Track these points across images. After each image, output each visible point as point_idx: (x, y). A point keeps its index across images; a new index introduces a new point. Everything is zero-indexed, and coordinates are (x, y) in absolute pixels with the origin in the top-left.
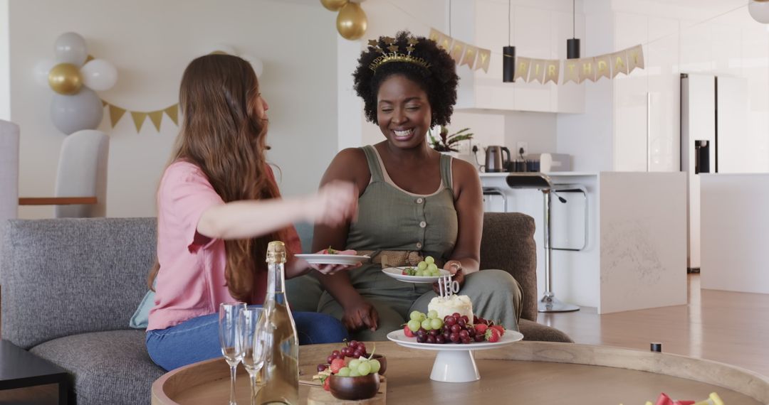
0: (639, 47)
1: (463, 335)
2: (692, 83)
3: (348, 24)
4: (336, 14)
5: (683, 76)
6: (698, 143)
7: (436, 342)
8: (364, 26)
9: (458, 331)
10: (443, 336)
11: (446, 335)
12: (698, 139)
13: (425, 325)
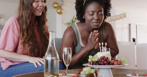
0: (125, 13)
1: (105, 62)
2: (132, 26)
3: (59, 11)
4: (56, 9)
5: (130, 24)
6: (133, 39)
7: (96, 65)
8: (63, 12)
9: (104, 61)
10: (99, 63)
11: (100, 63)
12: (133, 38)
13: (94, 60)
